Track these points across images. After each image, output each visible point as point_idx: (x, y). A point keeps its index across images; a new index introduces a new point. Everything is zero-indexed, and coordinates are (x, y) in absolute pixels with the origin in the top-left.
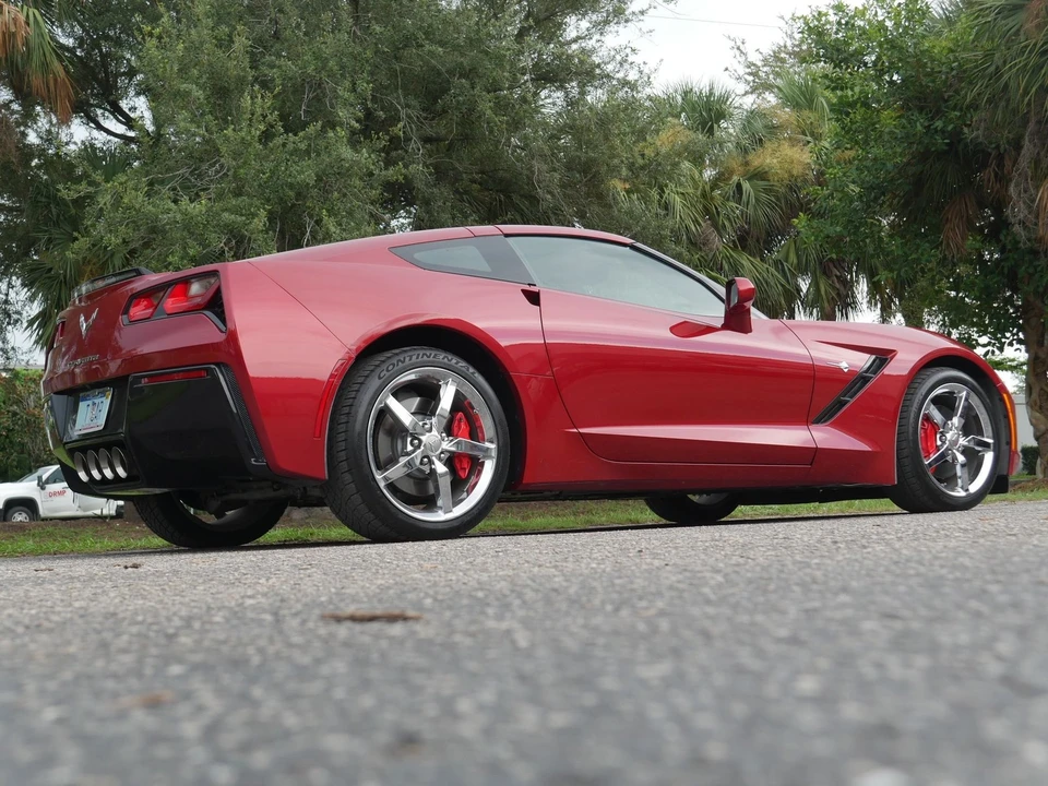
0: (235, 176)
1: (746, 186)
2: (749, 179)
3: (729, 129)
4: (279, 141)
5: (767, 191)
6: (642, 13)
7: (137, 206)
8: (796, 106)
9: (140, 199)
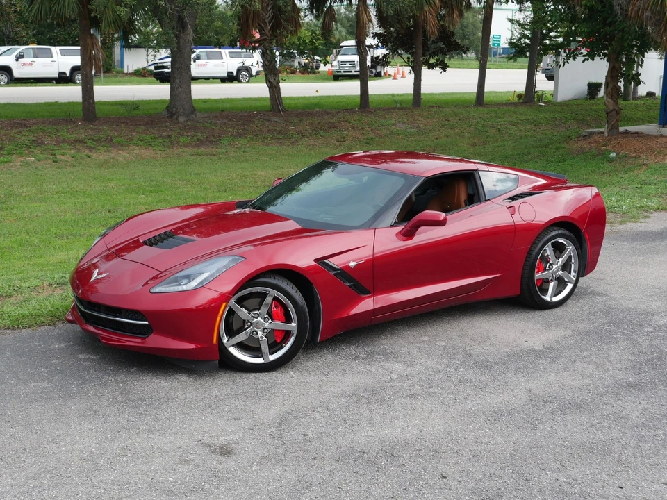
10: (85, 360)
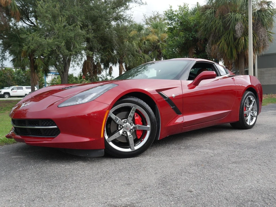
0: (58, 34)
1: (146, 42)
2: (147, 41)
3: (143, 32)
4: (67, 27)
5: (150, 43)
6: (131, 8)
7: (37, 40)
8: (154, 28)
9: (38, 38)
10: (15, 159)
